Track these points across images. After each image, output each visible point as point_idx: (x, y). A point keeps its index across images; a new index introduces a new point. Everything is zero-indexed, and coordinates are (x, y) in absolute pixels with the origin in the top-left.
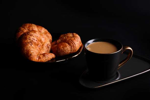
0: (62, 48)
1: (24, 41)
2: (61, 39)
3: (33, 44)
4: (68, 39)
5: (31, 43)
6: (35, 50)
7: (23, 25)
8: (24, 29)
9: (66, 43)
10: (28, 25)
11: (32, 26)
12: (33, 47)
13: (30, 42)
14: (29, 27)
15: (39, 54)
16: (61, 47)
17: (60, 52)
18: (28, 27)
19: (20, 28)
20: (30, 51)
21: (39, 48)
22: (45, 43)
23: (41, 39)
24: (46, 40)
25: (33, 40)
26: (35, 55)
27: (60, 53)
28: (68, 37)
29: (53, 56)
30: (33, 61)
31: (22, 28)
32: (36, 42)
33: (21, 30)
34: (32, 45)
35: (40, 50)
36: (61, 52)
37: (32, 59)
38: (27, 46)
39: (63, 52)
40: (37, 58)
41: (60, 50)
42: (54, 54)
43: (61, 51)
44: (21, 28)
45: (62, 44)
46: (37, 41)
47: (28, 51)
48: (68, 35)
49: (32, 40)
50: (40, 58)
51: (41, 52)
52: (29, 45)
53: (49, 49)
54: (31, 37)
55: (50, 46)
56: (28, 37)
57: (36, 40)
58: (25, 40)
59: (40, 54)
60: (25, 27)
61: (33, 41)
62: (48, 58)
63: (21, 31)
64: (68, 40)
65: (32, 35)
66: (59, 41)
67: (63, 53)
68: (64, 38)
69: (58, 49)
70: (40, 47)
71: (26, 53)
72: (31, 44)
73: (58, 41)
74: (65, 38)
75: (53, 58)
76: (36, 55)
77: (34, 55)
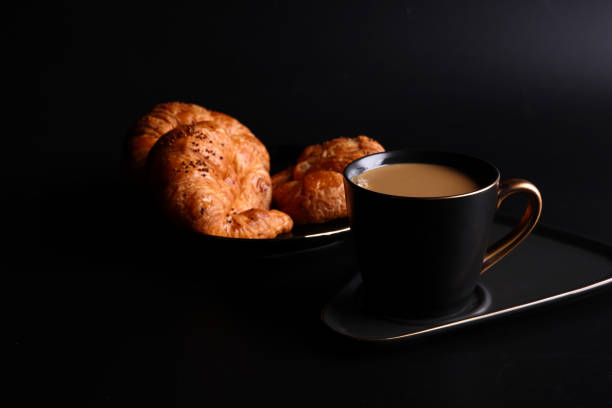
0: (321, 188)
1: (177, 159)
2: (313, 160)
3: (211, 170)
4: (341, 156)
5: (202, 167)
6: (218, 195)
7: (157, 110)
8: (162, 121)
9: (333, 173)
10: (177, 108)
11: (192, 112)
12: (209, 184)
13: (199, 162)
14: (183, 113)
15: (232, 212)
16: (318, 187)
17: (312, 206)
18: (179, 114)
19: (147, 119)
20: (199, 198)
21: (232, 191)
22: (249, 172)
23: (235, 158)
24: (253, 162)
25: (210, 155)
26: (219, 214)
27: (315, 208)
28: (338, 150)
29: (283, 220)
30: (214, 234)
31: (154, 119)
32: (219, 166)
33: (150, 127)
34: (205, 173)
35: (235, 198)
36: (318, 207)
37: (206, 228)
38: (188, 176)
39: (327, 205)
40: (228, 227)
41: (311, 198)
42: (287, 213)
43: (319, 201)
44: (150, 118)
45: (318, 177)
46: (224, 160)
47: (192, 199)
48: (340, 145)
49: (206, 154)
50: (236, 225)
51: (237, 206)
52: (197, 174)
53: (265, 196)
54: (200, 142)
55: (268, 185)
56: (189, 145)
57: (221, 158)
58: (178, 156)
59: (235, 213)
60: (166, 114)
61: (208, 158)
62: (269, 227)
63: (151, 131)
64: (341, 160)
65: (205, 137)
66: (302, 167)
67: (325, 212)
68: (325, 154)
69: (303, 193)
70: (234, 187)
71: (183, 205)
72: (203, 170)
73: (299, 168)
74: (329, 154)
75: (284, 230)
76: (222, 211)
77: (216, 212)
